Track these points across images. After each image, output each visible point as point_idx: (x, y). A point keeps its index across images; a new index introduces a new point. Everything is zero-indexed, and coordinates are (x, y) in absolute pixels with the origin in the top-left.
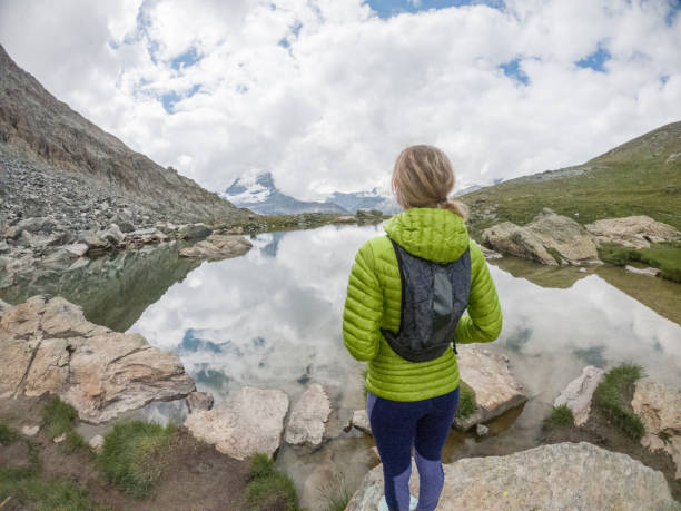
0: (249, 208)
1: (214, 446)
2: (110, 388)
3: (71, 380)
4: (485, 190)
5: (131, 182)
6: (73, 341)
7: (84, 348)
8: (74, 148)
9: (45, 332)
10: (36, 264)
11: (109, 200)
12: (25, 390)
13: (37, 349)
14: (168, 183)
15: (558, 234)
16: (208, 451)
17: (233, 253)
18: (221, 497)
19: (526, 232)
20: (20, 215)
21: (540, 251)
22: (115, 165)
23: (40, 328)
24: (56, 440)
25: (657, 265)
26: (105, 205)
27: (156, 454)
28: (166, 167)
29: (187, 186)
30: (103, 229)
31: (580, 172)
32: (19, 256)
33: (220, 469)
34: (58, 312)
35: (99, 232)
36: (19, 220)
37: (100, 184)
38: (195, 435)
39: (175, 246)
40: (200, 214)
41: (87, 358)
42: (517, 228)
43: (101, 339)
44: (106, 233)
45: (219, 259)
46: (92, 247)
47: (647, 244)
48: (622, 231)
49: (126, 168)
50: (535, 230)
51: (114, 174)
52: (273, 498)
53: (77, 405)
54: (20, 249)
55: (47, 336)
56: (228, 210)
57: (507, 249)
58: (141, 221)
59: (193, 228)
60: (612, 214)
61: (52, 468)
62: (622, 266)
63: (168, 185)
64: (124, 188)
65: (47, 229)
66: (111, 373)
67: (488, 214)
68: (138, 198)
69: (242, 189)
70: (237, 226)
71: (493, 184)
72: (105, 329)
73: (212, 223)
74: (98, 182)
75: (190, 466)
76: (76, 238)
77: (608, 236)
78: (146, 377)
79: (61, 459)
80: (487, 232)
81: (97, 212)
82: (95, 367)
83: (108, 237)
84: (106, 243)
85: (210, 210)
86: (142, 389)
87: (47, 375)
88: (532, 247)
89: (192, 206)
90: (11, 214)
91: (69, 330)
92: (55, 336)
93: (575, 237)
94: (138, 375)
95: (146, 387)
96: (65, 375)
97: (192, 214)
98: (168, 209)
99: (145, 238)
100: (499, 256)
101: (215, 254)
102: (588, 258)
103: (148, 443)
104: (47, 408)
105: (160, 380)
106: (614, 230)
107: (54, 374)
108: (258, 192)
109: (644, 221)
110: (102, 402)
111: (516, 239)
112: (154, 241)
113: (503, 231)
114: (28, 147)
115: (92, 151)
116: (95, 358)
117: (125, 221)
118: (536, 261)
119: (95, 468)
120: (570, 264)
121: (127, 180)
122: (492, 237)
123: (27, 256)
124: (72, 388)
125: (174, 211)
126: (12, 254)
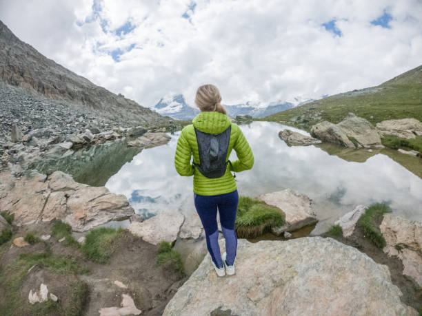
0: (170, 116)
1: (141, 238)
2: (89, 214)
3: (68, 211)
4: (316, 102)
5: (96, 104)
6: (69, 193)
7: (75, 196)
8: (60, 86)
9: (52, 189)
10: (42, 155)
11: (83, 116)
12: (42, 219)
13: (48, 197)
14: (118, 103)
15: (356, 129)
16: (138, 240)
17: (160, 143)
18: (143, 262)
19: (336, 127)
20: (30, 128)
21: (345, 138)
22: (86, 95)
23: (49, 187)
24: (60, 241)
25: (417, 149)
26: (81, 119)
27: (112, 242)
28: (117, 94)
29: (130, 104)
30: (81, 133)
31: (376, 91)
32: (31, 152)
33: (144, 249)
34: (58, 178)
35: (79, 135)
36: (29, 131)
37: (77, 106)
38: (132, 233)
39: (125, 141)
40: (140, 121)
41: (76, 200)
42: (332, 125)
43: (84, 190)
44: (83, 135)
45: (151, 147)
46: (75, 143)
47: (414, 136)
48: (399, 127)
49: (92, 96)
50: (342, 126)
51: (86, 100)
52: (169, 262)
53: (71, 224)
54: (31, 147)
55: (53, 190)
56: (157, 118)
57: (325, 137)
58: (103, 127)
59: (136, 129)
60: (394, 117)
61: (57, 253)
62: (396, 149)
63: (119, 105)
64: (92, 108)
65: (48, 135)
66: (90, 206)
67: (316, 117)
68: (101, 113)
69: (165, 105)
70: (162, 127)
71: (321, 98)
72: (86, 185)
73: (147, 126)
74: (76, 105)
75: (128, 248)
76: (65, 139)
77: (389, 131)
78: (108, 208)
79: (62, 249)
80: (314, 127)
81: (77, 123)
82: (81, 204)
83: (84, 137)
84: (83, 141)
85: (146, 119)
86: (107, 214)
87: (54, 210)
88: (340, 136)
89: (135, 117)
90: (25, 128)
91: (65, 187)
92: (57, 190)
93: (367, 130)
94: (104, 207)
95: (108, 213)
96: (65, 209)
97: (135, 121)
98: (120, 119)
99: (106, 137)
100: (320, 142)
101: (148, 144)
102: (375, 144)
103: (108, 237)
104: (55, 226)
105: (116, 209)
106: (393, 127)
107: (58, 209)
108: (174, 106)
109: (413, 122)
110: (84, 221)
111: (330, 131)
112: (112, 138)
113: (322, 127)
114: (31, 88)
115: (71, 87)
116: (81, 200)
117: (94, 127)
118: (342, 145)
119: (81, 252)
120: (363, 147)
121: (94, 104)
122: (316, 131)
123: (37, 151)
124: (69, 216)
125: (124, 120)
126: (27, 150)
